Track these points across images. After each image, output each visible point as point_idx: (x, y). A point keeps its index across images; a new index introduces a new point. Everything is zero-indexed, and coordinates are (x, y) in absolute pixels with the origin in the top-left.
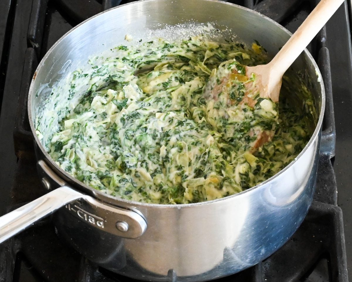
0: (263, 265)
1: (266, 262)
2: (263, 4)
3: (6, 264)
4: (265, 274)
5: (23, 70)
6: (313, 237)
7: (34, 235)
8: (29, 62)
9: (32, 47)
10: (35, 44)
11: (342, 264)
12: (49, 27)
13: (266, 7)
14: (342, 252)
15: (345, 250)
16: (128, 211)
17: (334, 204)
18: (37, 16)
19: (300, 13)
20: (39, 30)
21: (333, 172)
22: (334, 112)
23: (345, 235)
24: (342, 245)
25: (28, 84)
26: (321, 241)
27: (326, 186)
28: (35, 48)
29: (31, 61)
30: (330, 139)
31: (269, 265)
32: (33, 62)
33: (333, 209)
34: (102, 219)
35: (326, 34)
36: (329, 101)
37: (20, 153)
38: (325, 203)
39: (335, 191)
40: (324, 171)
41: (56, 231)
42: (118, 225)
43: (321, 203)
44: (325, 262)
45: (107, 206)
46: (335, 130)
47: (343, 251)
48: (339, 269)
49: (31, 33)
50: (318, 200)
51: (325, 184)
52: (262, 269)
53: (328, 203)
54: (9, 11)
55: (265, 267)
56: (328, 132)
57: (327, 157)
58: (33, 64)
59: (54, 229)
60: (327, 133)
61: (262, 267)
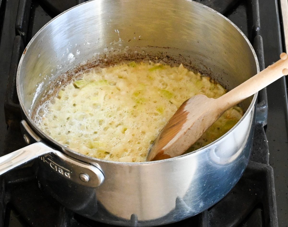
0: (208, 213)
1: (211, 211)
2: (208, 0)
4: (210, 221)
5: (12, 55)
6: (249, 191)
7: (21, 189)
8: (17, 47)
9: (19, 34)
10: (22, 33)
11: (273, 213)
12: (33, 19)
13: (211, 3)
16: (89, 165)
17: (266, 164)
18: (23, 10)
19: (239, 7)
20: (25, 21)
21: (266, 138)
22: (266, 88)
23: (276, 189)
24: (273, 197)
25: (16, 65)
26: (256, 194)
27: (260, 149)
28: (22, 36)
29: (19, 46)
30: (263, 110)
31: (213, 213)
33: (266, 167)
34: (68, 171)
35: (260, 25)
37: (10, 122)
38: (259, 162)
39: (267, 153)
40: (259, 137)
41: (39, 185)
42: (81, 176)
44: (259, 211)
46: (267, 103)
47: (274, 202)
48: (271, 217)
49: (19, 24)
50: (254, 161)
51: (259, 147)
52: (207, 217)
53: (261, 163)
55: (210, 215)
57: (261, 125)
58: (20, 49)
59: (38, 184)
60: (261, 106)
61: (207, 215)
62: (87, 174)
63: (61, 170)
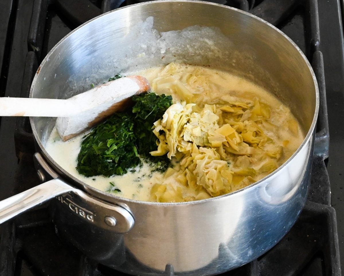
0: (258, 264)
1: (261, 261)
2: (258, 9)
3: (7, 263)
4: (260, 273)
5: (24, 74)
6: (307, 237)
7: (34, 235)
8: (30, 65)
9: (32, 50)
10: (36, 48)
11: (336, 263)
12: (49, 32)
13: (262, 12)
14: (335, 251)
15: (338, 249)
17: (327, 205)
18: (37, 20)
19: (295, 17)
20: (39, 34)
21: (327, 173)
22: (327, 114)
23: (338, 235)
24: (335, 244)
26: (315, 241)
27: (320, 186)
28: (36, 51)
29: (32, 64)
30: (324, 141)
31: (264, 264)
32: (34, 66)
33: (327, 209)
34: (91, 213)
35: (320, 38)
36: (323, 103)
37: (21, 154)
38: (319, 203)
39: (329, 192)
40: (318, 172)
41: (57, 230)
42: (106, 220)
43: (315, 203)
44: (319, 261)
45: (97, 200)
46: (329, 132)
48: (333, 268)
49: (32, 37)
50: (312, 201)
51: (319, 184)
52: (257, 268)
53: (322, 203)
54: (10, 15)
55: (260, 266)
56: (322, 134)
57: (321, 158)
59: (54, 229)
61: (257, 266)
62: (114, 217)
63: (82, 212)
